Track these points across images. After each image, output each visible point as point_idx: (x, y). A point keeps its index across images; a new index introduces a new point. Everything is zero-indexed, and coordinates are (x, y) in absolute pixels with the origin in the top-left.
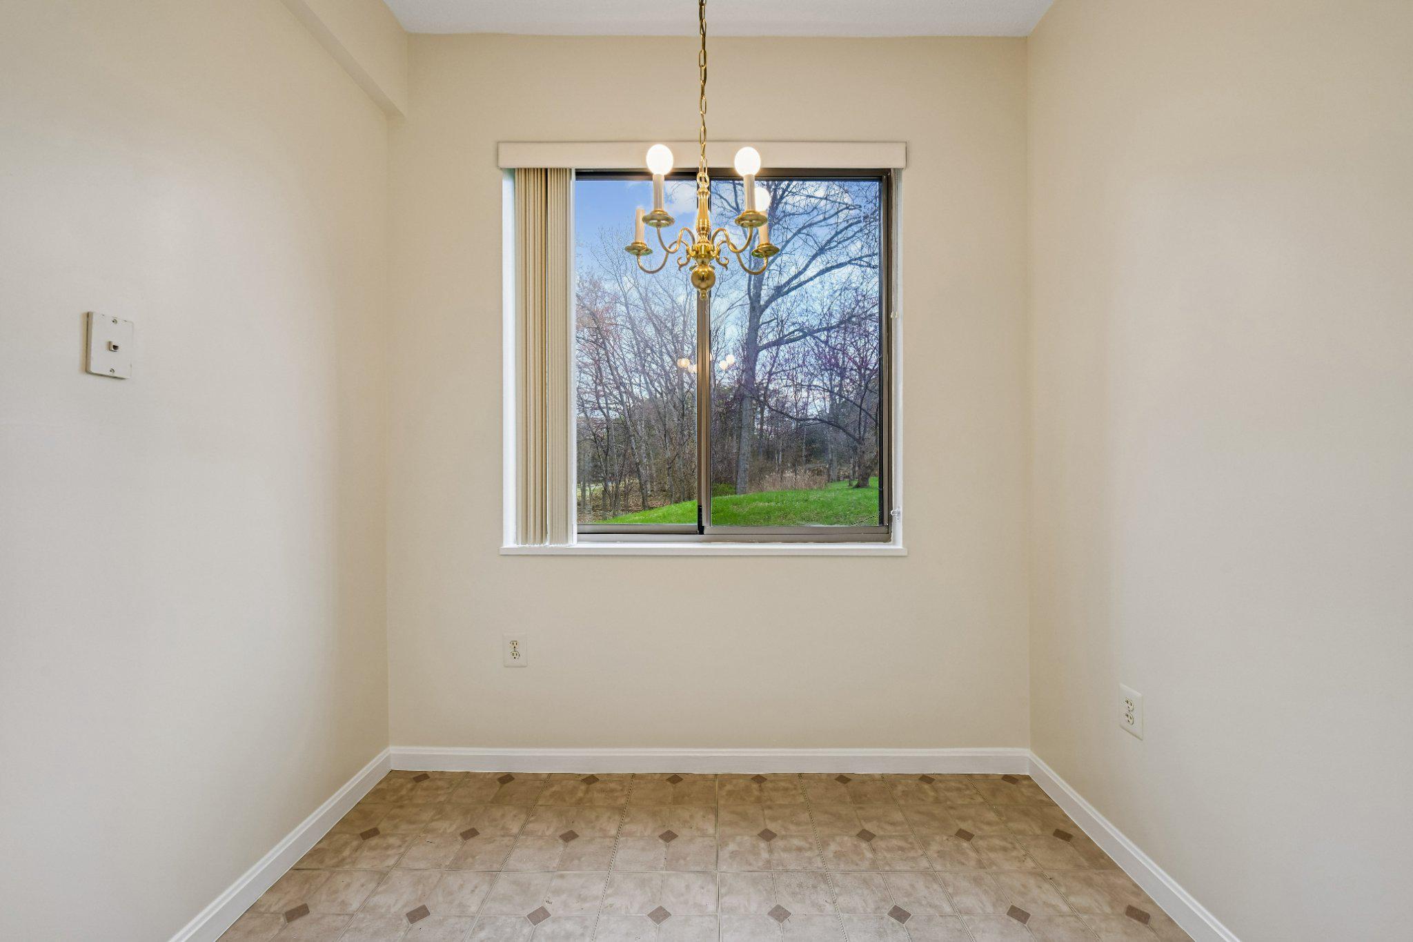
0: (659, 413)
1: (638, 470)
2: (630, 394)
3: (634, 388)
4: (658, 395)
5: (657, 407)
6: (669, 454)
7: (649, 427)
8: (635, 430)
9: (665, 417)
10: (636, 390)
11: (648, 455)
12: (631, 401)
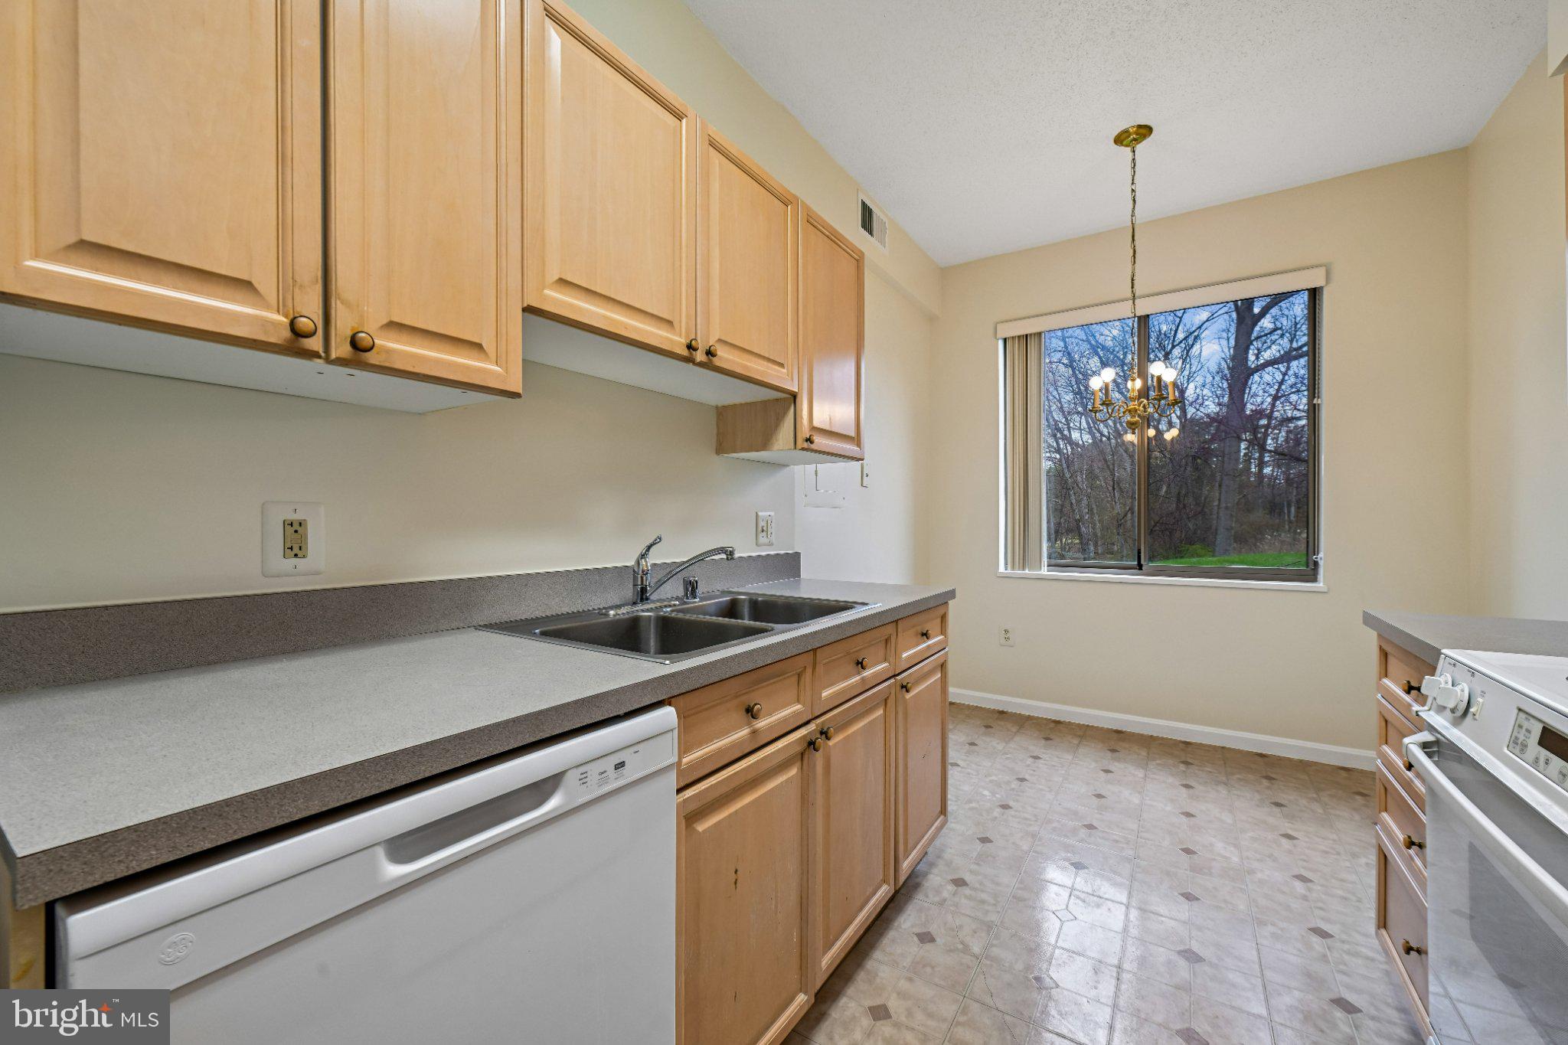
0: (1105, 460)
1: (1079, 528)
2: (1069, 440)
3: (1072, 433)
4: (1104, 439)
5: (1102, 452)
6: (1118, 509)
7: (1092, 476)
8: (1076, 482)
9: (1113, 465)
10: (1075, 435)
11: (1091, 510)
12: (1069, 448)
